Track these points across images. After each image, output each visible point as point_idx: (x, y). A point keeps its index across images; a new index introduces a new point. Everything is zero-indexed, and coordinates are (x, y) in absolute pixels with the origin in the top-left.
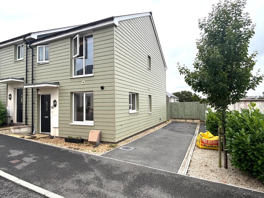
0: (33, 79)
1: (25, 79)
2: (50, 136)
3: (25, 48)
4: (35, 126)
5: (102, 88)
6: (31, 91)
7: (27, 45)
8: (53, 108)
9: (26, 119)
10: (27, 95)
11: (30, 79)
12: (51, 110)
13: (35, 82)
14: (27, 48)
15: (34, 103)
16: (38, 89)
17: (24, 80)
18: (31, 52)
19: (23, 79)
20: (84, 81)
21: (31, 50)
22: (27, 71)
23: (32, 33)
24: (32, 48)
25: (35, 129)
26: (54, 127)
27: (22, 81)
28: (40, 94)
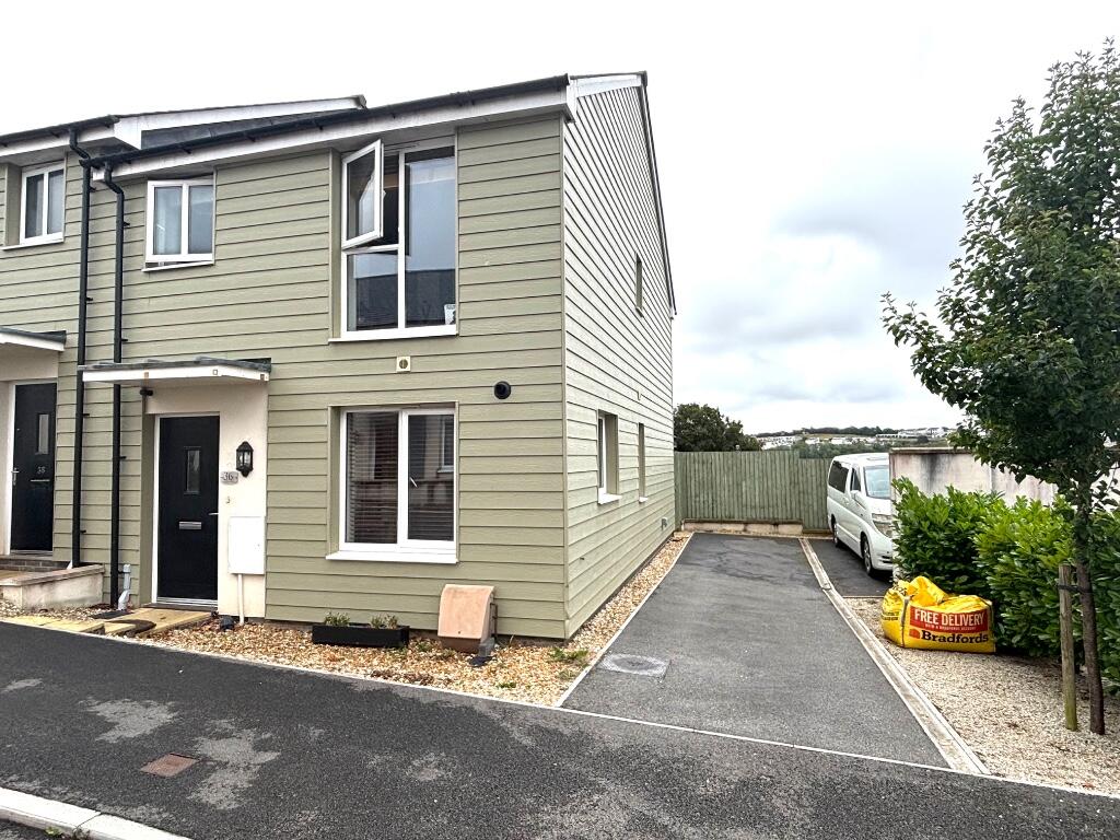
0: (120, 342)
1: (74, 339)
2: (215, 615)
3: (79, 187)
4: (126, 568)
5: (502, 391)
6: (110, 396)
7: (88, 176)
8: (230, 479)
9: (78, 533)
10: (81, 416)
11: (103, 337)
12: (224, 490)
13: (134, 352)
14: (89, 190)
15: (121, 455)
16: (147, 390)
17: (64, 341)
18: (113, 210)
19: (59, 336)
20: (408, 359)
21: (114, 197)
22: (85, 300)
23: (119, 118)
24: (119, 191)
25: (126, 585)
26: (236, 575)
27: (58, 347)
28: (153, 416)
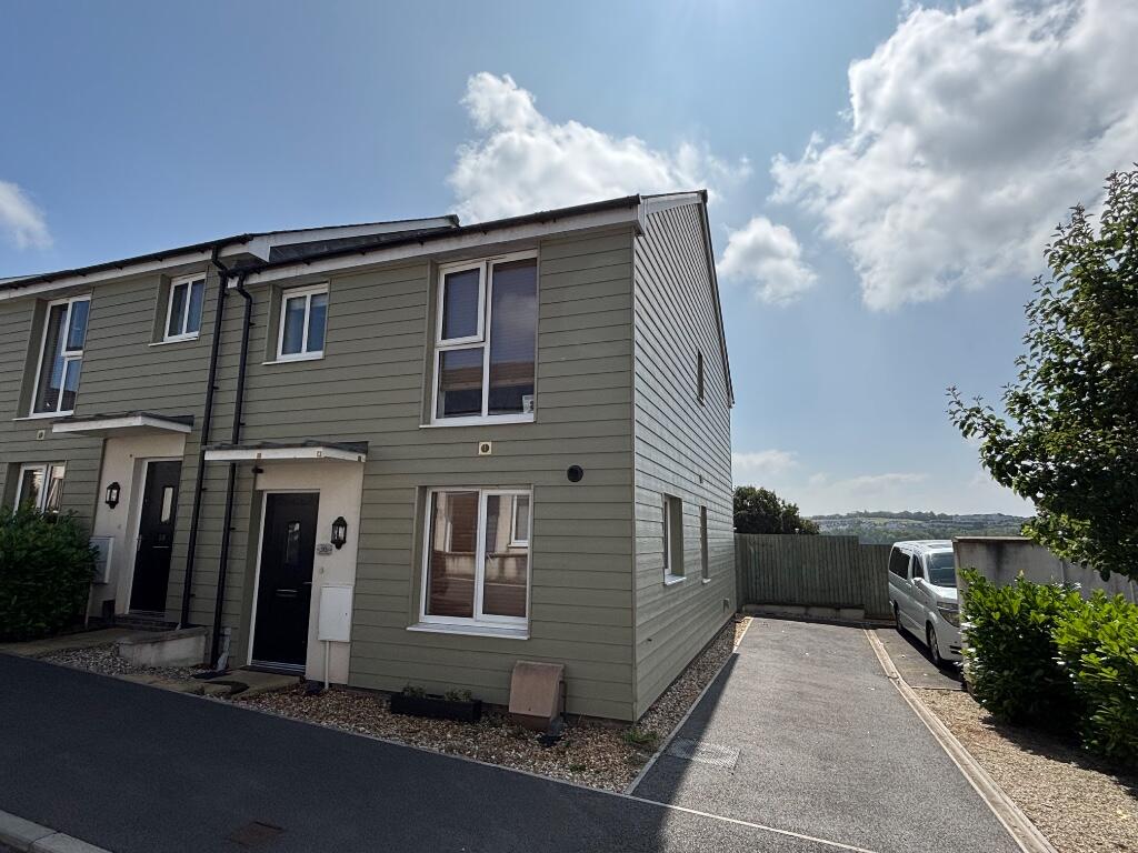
0: (239, 425)
1: (200, 422)
2: (303, 680)
3: (216, 293)
4: (228, 631)
5: (575, 474)
6: (227, 474)
7: (224, 284)
8: (325, 551)
9: (188, 596)
11: (225, 421)
12: (318, 560)
13: (249, 434)
14: (224, 296)
15: (232, 526)
16: (258, 468)
17: (191, 424)
18: (242, 312)
19: (187, 420)
20: (490, 444)
21: (244, 301)
22: (212, 388)
23: (253, 236)
24: (247, 296)
25: (226, 647)
26: (324, 641)
27: (187, 429)
28: (262, 491)
